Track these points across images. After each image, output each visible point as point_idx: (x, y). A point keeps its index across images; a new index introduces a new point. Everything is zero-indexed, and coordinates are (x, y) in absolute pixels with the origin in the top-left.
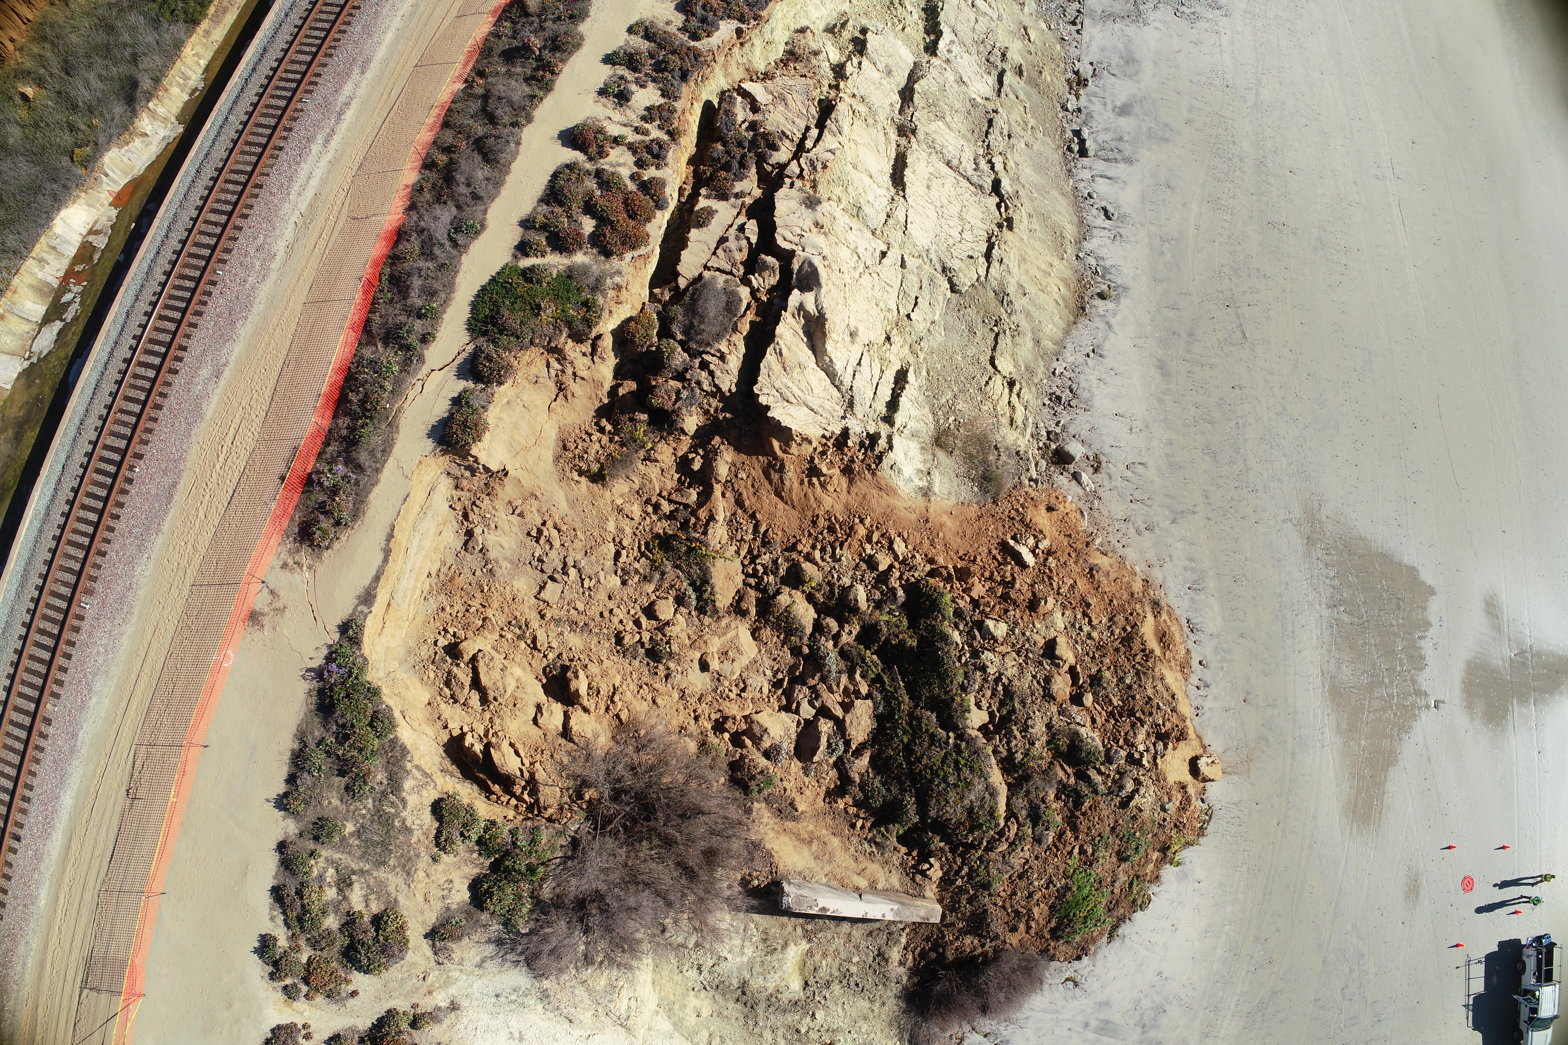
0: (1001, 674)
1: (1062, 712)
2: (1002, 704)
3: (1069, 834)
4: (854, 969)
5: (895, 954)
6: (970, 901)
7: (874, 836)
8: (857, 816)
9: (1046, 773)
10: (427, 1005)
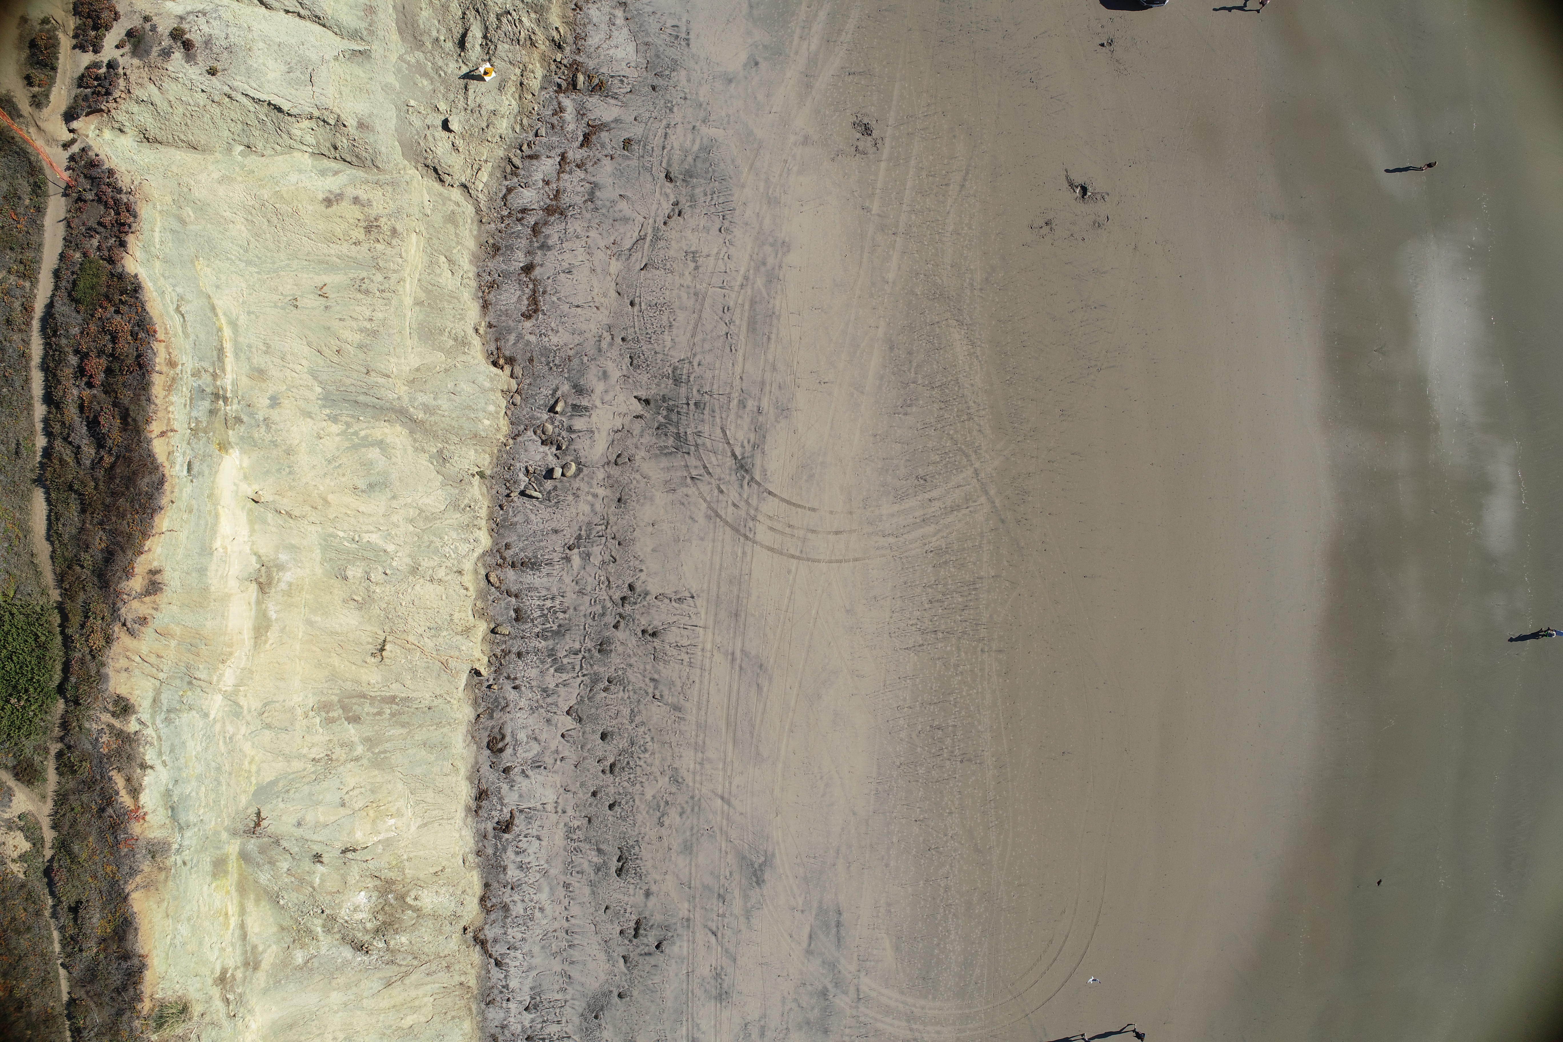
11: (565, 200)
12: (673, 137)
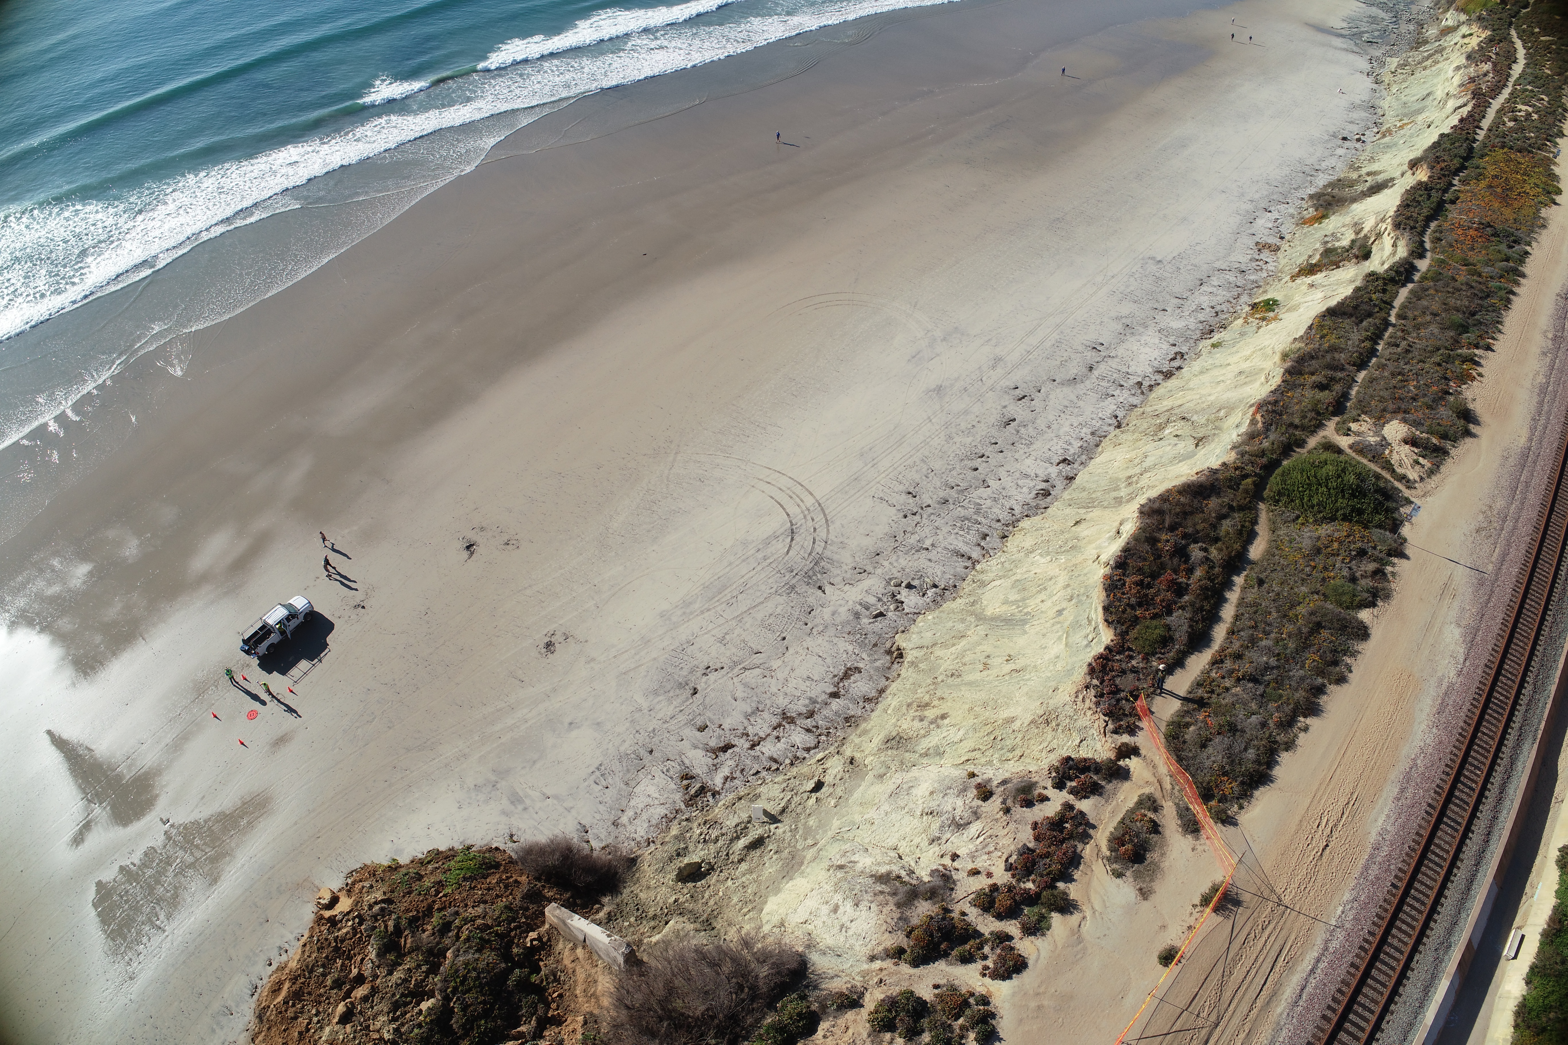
0: (390, 1021)
1: (376, 977)
2: (406, 1004)
3: (436, 907)
4: (632, 919)
5: (602, 915)
6: (527, 909)
7: (553, 982)
8: (553, 1000)
9: (416, 949)
10: (888, 964)
11: (775, 721)
12: (669, 714)
